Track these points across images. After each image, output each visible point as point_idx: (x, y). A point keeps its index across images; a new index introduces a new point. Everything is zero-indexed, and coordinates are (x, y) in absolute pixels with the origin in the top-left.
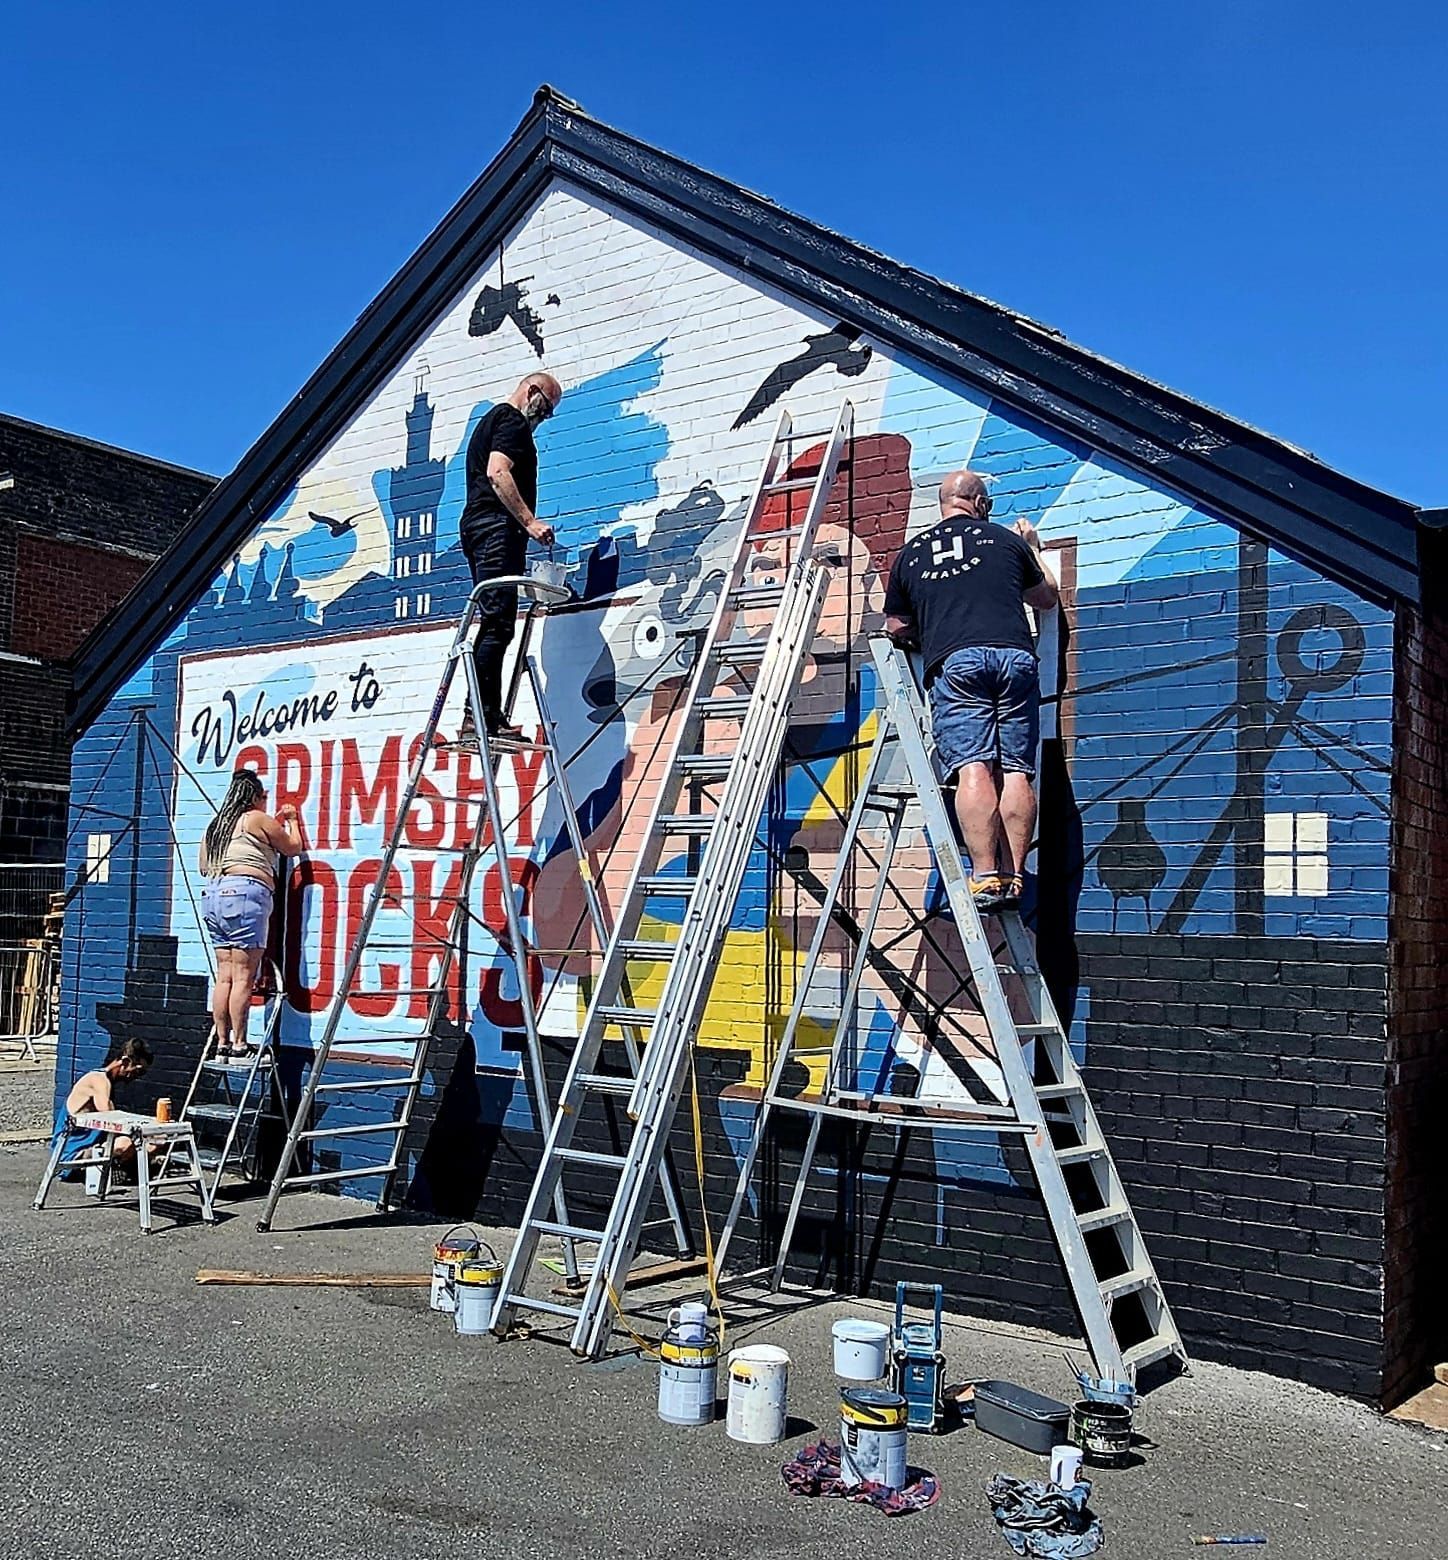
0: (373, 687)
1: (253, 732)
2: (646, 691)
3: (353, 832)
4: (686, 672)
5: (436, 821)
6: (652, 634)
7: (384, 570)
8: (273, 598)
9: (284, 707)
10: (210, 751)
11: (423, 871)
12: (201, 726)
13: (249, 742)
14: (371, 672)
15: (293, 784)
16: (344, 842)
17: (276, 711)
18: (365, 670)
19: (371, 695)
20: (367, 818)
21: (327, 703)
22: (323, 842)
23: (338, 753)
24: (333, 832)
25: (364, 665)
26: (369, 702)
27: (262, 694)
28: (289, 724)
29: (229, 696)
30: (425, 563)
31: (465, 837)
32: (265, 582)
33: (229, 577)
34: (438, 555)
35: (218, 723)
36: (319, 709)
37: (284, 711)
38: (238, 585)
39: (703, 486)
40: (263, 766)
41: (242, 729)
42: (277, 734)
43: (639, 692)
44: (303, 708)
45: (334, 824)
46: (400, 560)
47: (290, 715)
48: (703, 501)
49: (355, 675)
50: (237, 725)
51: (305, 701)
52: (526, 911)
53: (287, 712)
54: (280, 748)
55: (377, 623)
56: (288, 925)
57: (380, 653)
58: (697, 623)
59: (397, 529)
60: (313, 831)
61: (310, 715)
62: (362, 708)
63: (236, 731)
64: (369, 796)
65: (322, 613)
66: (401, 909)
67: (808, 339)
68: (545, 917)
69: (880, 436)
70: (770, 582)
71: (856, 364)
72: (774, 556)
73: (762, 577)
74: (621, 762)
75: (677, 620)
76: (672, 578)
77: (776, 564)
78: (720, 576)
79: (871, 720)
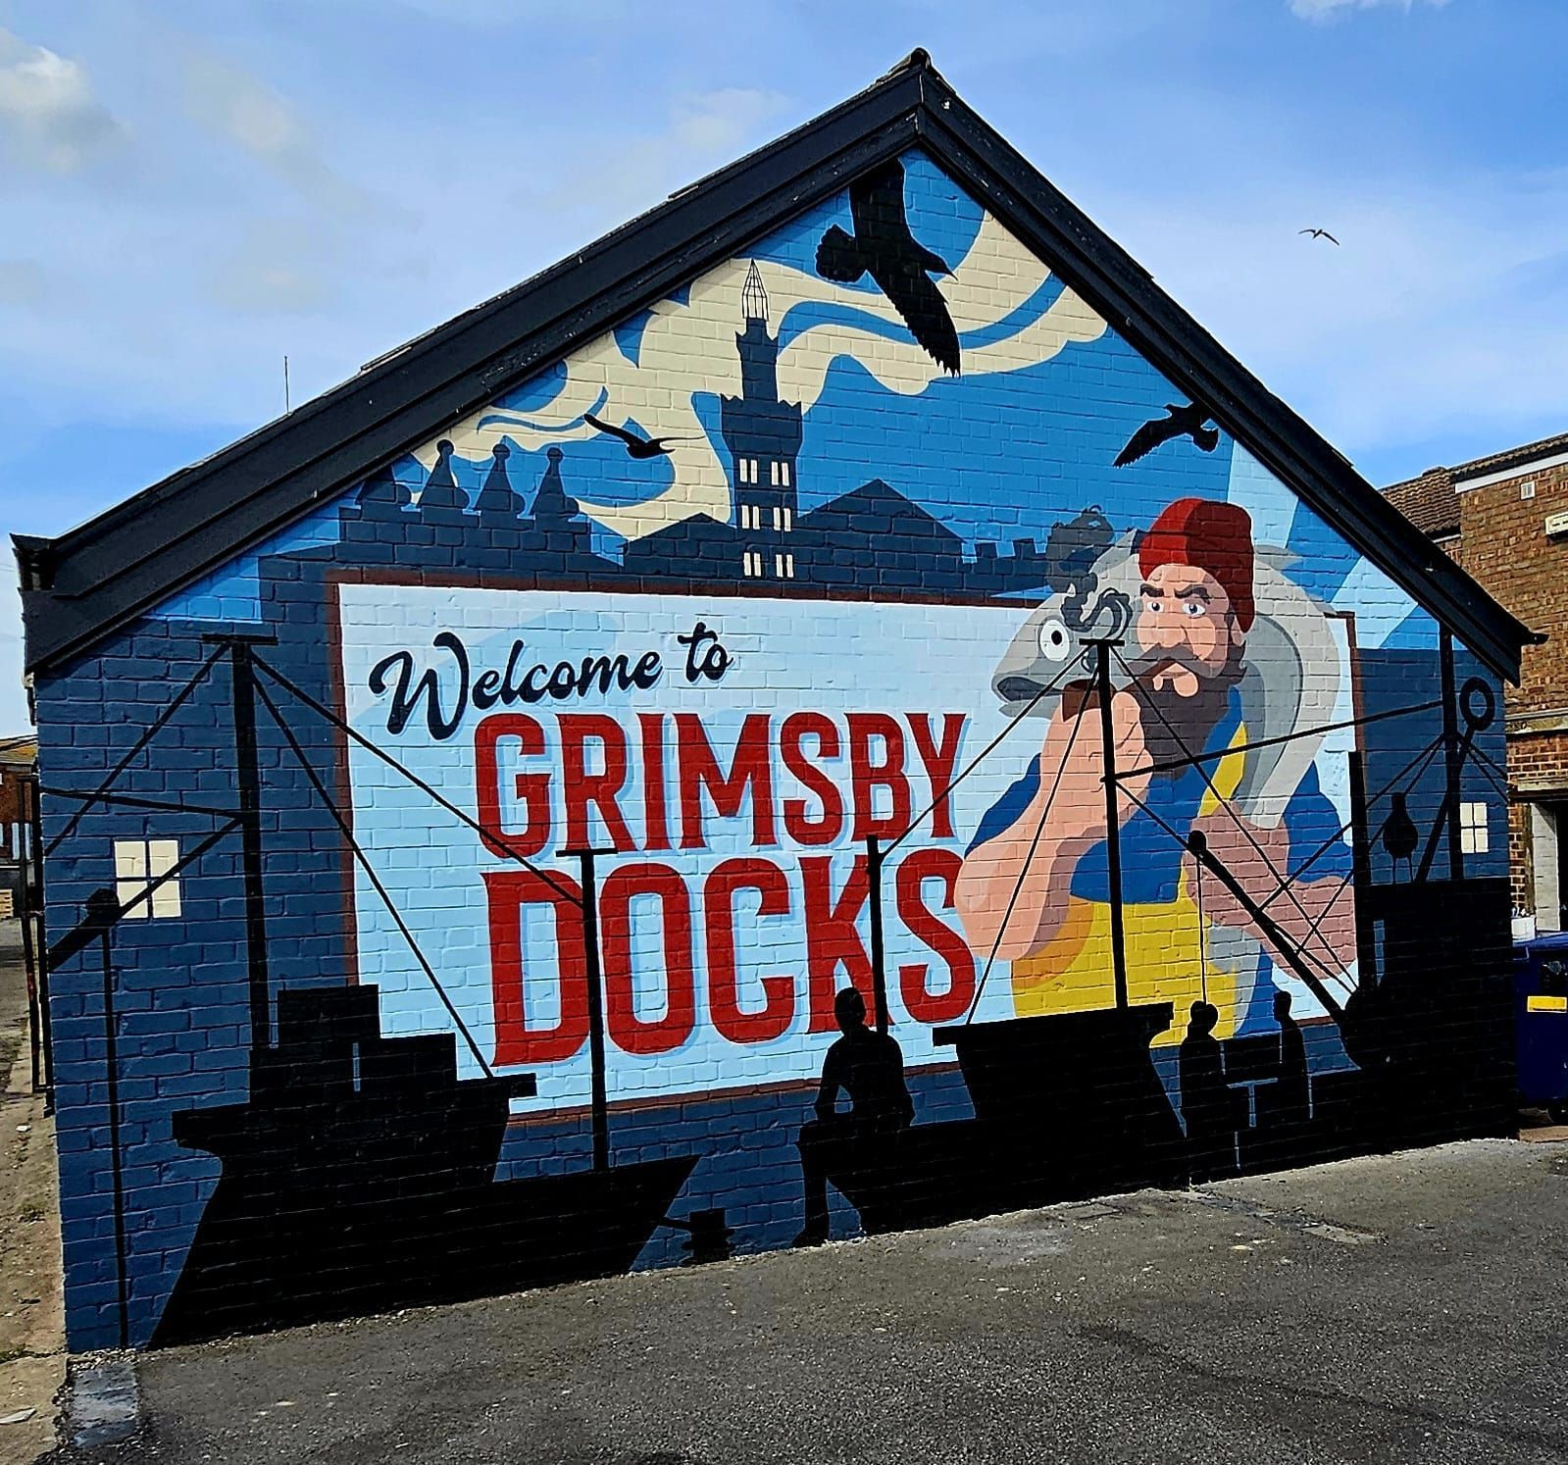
0: (718, 654)
1: (508, 695)
2: (1054, 690)
3: (706, 825)
4: (1091, 677)
5: (827, 814)
6: (1057, 638)
7: (722, 514)
8: (524, 515)
9: (565, 665)
10: (420, 713)
11: (816, 872)
12: (392, 677)
13: (500, 708)
14: (712, 635)
15: (596, 764)
16: (694, 838)
17: (551, 670)
18: (701, 633)
19: (716, 663)
20: (728, 808)
21: (642, 666)
22: (658, 839)
23: (671, 733)
24: (675, 828)
25: (700, 627)
26: (715, 674)
27: (518, 646)
28: (575, 689)
29: (446, 640)
30: (782, 520)
31: (869, 830)
32: (511, 491)
33: (431, 471)
34: (800, 514)
35: (431, 678)
36: (629, 673)
37: (566, 671)
38: (453, 486)
39: (1093, 510)
40: (534, 742)
41: (485, 690)
42: (555, 700)
43: (1049, 690)
44: (600, 669)
45: (673, 817)
46: (745, 509)
47: (578, 676)
48: (1094, 524)
49: (685, 636)
50: (472, 682)
51: (604, 661)
52: (949, 902)
53: (572, 673)
54: (564, 719)
55: (714, 577)
56: (604, 947)
57: (724, 614)
58: (1098, 633)
59: (737, 470)
60: (637, 827)
61: (615, 680)
62: (703, 677)
63: (470, 691)
64: (726, 783)
65: (622, 550)
66: (788, 912)
67: (1170, 407)
68: (971, 907)
69: (1230, 505)
70: (1157, 608)
71: (1207, 441)
72: (1157, 586)
73: (1149, 602)
74: (1039, 755)
75: (1080, 628)
76: (1072, 588)
77: (1160, 593)
78: (1117, 593)
79: (1241, 731)
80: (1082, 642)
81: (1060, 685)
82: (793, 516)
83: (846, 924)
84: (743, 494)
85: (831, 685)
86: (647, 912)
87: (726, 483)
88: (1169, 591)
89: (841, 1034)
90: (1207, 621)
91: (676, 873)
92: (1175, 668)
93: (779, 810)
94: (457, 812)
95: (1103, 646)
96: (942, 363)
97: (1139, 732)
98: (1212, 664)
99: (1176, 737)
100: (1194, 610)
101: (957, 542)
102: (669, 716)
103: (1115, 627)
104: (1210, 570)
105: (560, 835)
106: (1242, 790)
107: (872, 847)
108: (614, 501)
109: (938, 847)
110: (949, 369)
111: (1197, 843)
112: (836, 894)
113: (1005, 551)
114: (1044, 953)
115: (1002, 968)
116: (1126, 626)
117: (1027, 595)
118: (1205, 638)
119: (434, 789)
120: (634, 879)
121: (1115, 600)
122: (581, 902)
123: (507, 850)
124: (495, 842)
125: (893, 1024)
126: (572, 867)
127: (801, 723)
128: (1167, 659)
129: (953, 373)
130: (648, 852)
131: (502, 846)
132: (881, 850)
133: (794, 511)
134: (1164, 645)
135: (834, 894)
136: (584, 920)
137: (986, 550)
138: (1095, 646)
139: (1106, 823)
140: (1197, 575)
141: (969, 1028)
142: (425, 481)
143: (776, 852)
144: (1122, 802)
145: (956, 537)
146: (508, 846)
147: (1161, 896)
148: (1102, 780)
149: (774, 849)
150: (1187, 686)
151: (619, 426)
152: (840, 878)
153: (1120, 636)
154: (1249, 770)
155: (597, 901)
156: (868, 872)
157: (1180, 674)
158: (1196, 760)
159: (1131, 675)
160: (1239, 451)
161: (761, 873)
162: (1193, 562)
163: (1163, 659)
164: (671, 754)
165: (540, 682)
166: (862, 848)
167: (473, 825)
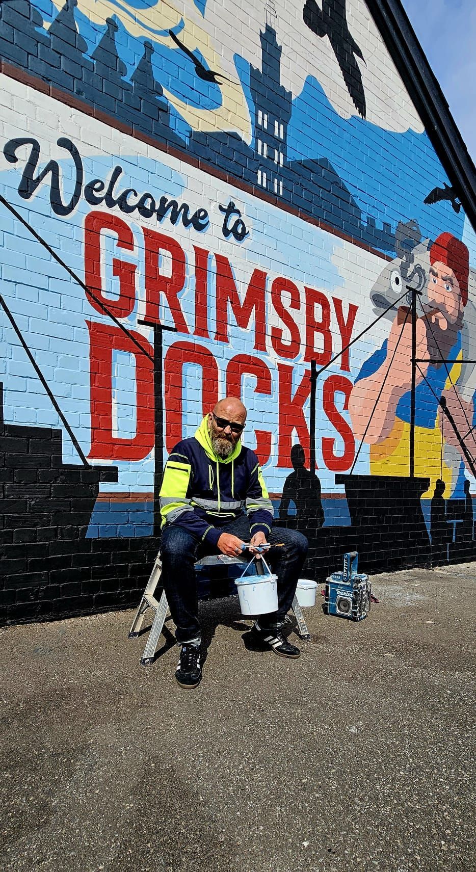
0: (241, 225)
1: (110, 201)
3: (230, 329)
5: (293, 341)
6: (397, 281)
7: (247, 139)
8: (127, 79)
9: (148, 196)
10: (44, 188)
11: (286, 372)
12: (22, 154)
13: (102, 207)
14: (239, 213)
15: (166, 269)
16: (222, 336)
17: (140, 196)
18: (231, 209)
19: (240, 231)
20: (243, 323)
21: (197, 215)
22: (202, 330)
23: (213, 265)
24: (212, 326)
25: (231, 206)
26: (240, 237)
27: (118, 171)
28: (155, 215)
29: (65, 143)
30: (279, 159)
31: (311, 357)
32: (117, 57)
33: (60, 11)
34: (288, 160)
35: (53, 167)
36: (190, 217)
37: (150, 200)
38: (75, 31)
39: (415, 221)
40: (126, 241)
41: (94, 191)
42: (142, 217)
43: (392, 307)
44: (172, 208)
45: (211, 318)
46: (260, 142)
47: (157, 207)
48: (415, 228)
49: (224, 207)
50: (85, 182)
51: (174, 203)
52: (346, 407)
53: (153, 204)
54: (147, 232)
55: (241, 177)
56: (166, 392)
57: (245, 201)
58: (413, 285)
59: (257, 115)
60: (190, 319)
61: (180, 218)
62: (232, 238)
63: (83, 188)
64: (242, 307)
65: (188, 134)
66: (270, 394)
67: (444, 184)
68: (355, 412)
69: (462, 243)
70: (435, 281)
71: (456, 208)
72: (436, 271)
73: (432, 278)
74: (387, 340)
75: (407, 280)
76: (404, 258)
77: (436, 275)
78: (420, 268)
79: (460, 353)
80: (407, 287)
81: (397, 306)
82: (284, 159)
83: (299, 407)
84: (260, 133)
85: (298, 268)
86: (193, 374)
87: (250, 121)
88: (439, 275)
89: (292, 470)
90: (451, 295)
91: (211, 355)
92: (439, 314)
93: (269, 331)
94: (70, 272)
95: (415, 293)
96: (358, 108)
97: (425, 341)
98: (452, 317)
99: (438, 348)
100: (448, 288)
101: (360, 212)
102: (211, 253)
103: (420, 285)
104: (455, 271)
105: (141, 309)
106: (460, 381)
107: (313, 366)
108: (185, 99)
109: (342, 375)
110: (361, 114)
111: (443, 402)
112: (295, 389)
113: (379, 226)
114: (383, 443)
115: (366, 448)
116: (423, 286)
117: (386, 253)
118: (451, 303)
119: (53, 249)
120: (187, 352)
121: (419, 270)
122: (153, 358)
123: (105, 310)
124: (97, 301)
125: (318, 469)
126: (147, 333)
127: (282, 284)
128: (437, 309)
129: (363, 117)
130: (196, 337)
131: (101, 305)
132: (318, 370)
133: (285, 156)
134: (437, 301)
135: (294, 388)
136: (154, 370)
137: (371, 221)
138: (411, 291)
139: (411, 382)
140: (450, 272)
141: (350, 476)
142: (54, 16)
143: (266, 357)
144: (418, 374)
145: (359, 208)
146: (105, 306)
147: (429, 425)
148: (411, 360)
149: (265, 354)
150: (443, 325)
151: (191, 50)
152: (297, 379)
153: (421, 290)
154: (463, 372)
155: (163, 360)
156: (311, 380)
157: (441, 318)
158: (445, 362)
159: (424, 311)
160: (467, 219)
161: (258, 367)
162: (449, 265)
163: (436, 308)
164: (211, 278)
165: (132, 201)
166: (308, 366)
167: (81, 284)
